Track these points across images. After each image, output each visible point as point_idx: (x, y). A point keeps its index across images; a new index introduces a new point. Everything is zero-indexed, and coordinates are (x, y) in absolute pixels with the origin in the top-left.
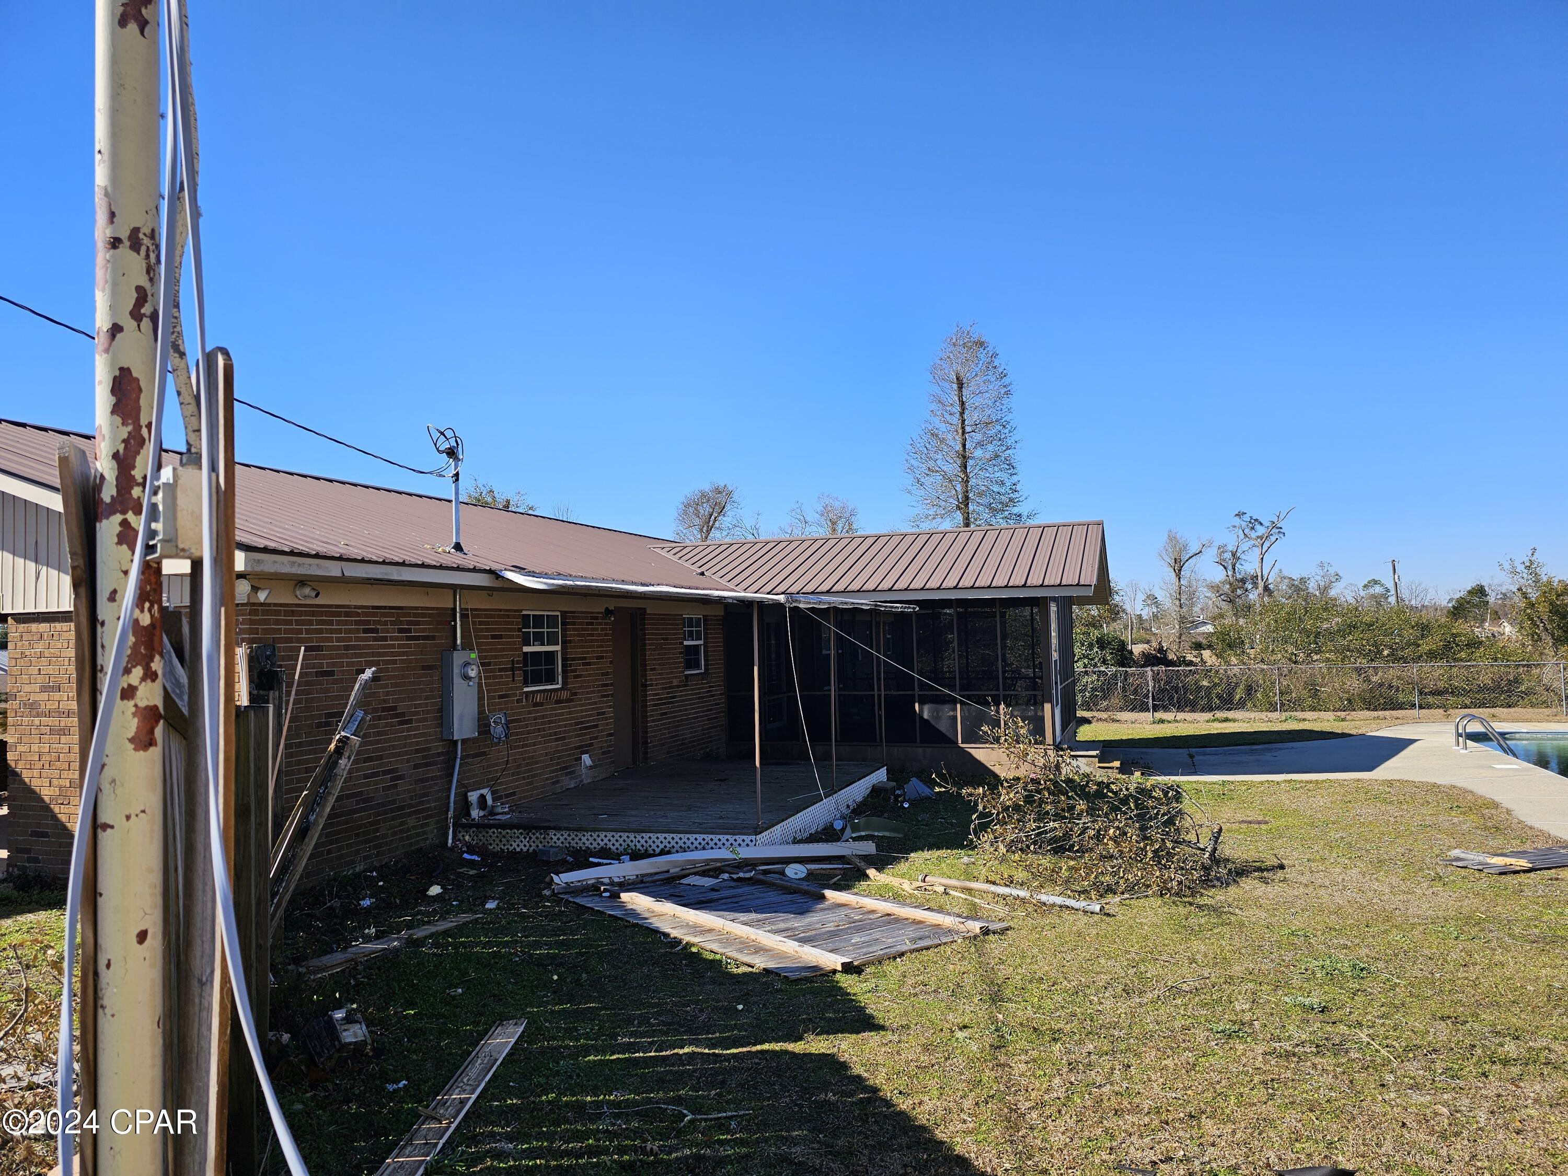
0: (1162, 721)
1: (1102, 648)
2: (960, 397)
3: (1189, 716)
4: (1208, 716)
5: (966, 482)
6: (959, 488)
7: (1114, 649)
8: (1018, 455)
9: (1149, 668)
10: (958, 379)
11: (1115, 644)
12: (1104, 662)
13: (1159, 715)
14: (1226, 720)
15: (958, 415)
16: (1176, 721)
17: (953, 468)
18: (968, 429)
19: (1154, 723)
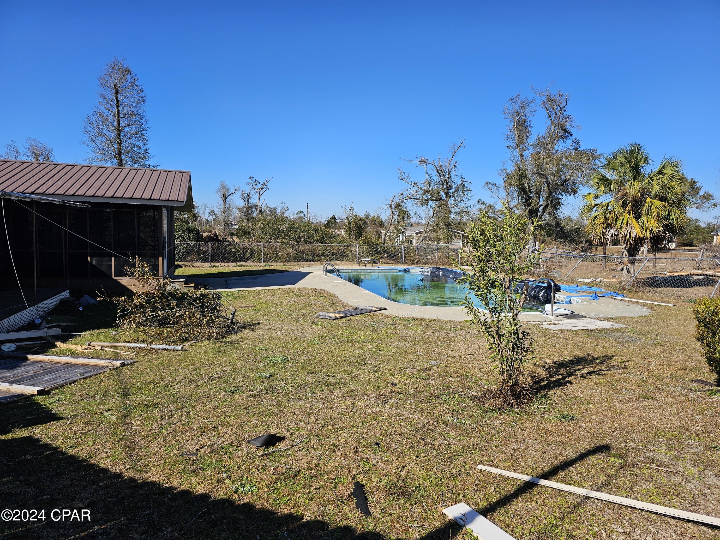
0: (214, 266)
1: (189, 232)
2: (117, 97)
3: (226, 264)
4: (234, 264)
5: (120, 144)
6: (116, 146)
7: (194, 233)
8: (148, 134)
9: (210, 243)
10: (115, 87)
11: (195, 231)
12: (190, 239)
13: (213, 264)
14: (242, 266)
15: (115, 107)
16: (221, 266)
17: (112, 135)
18: (121, 116)
19: (211, 267)
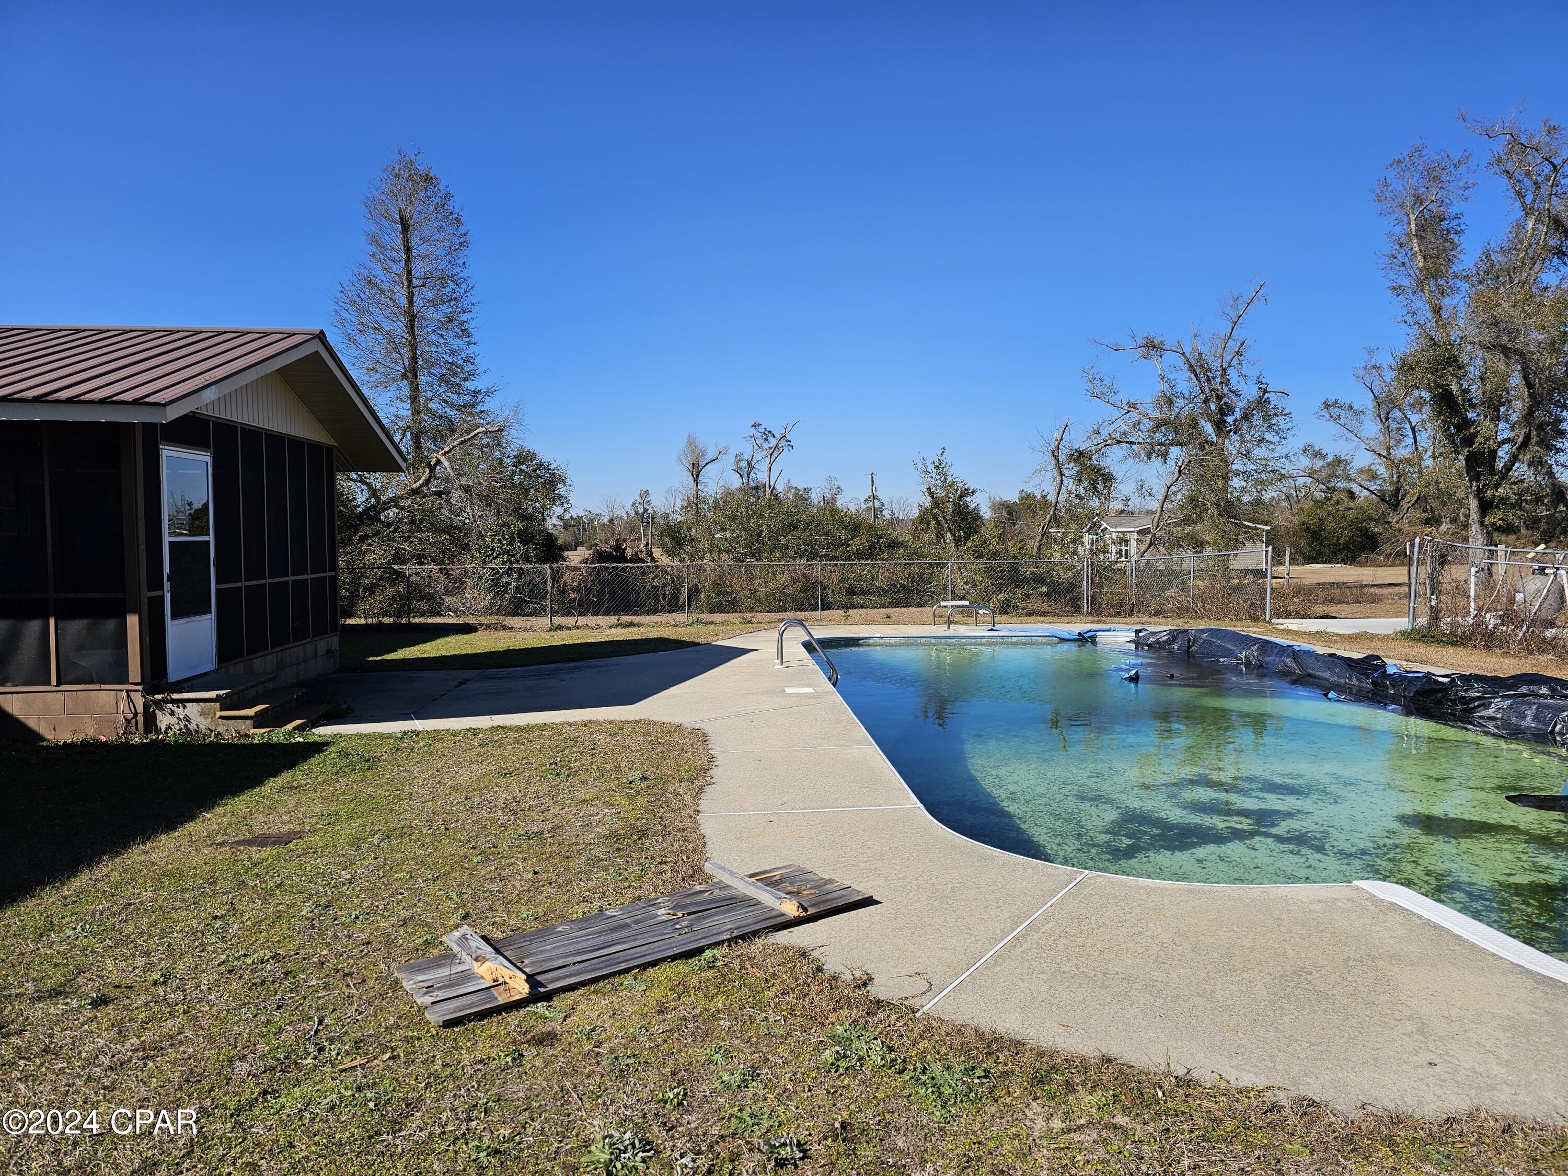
0: (560, 628)
1: (524, 542)
2: (406, 241)
3: (592, 620)
4: (613, 619)
5: (413, 347)
6: (405, 351)
7: (537, 544)
9: (547, 566)
10: (401, 218)
11: (540, 539)
12: (527, 559)
13: (558, 620)
14: (631, 625)
15: (403, 263)
16: (578, 628)
17: (399, 327)
18: (415, 282)
19: (551, 629)
